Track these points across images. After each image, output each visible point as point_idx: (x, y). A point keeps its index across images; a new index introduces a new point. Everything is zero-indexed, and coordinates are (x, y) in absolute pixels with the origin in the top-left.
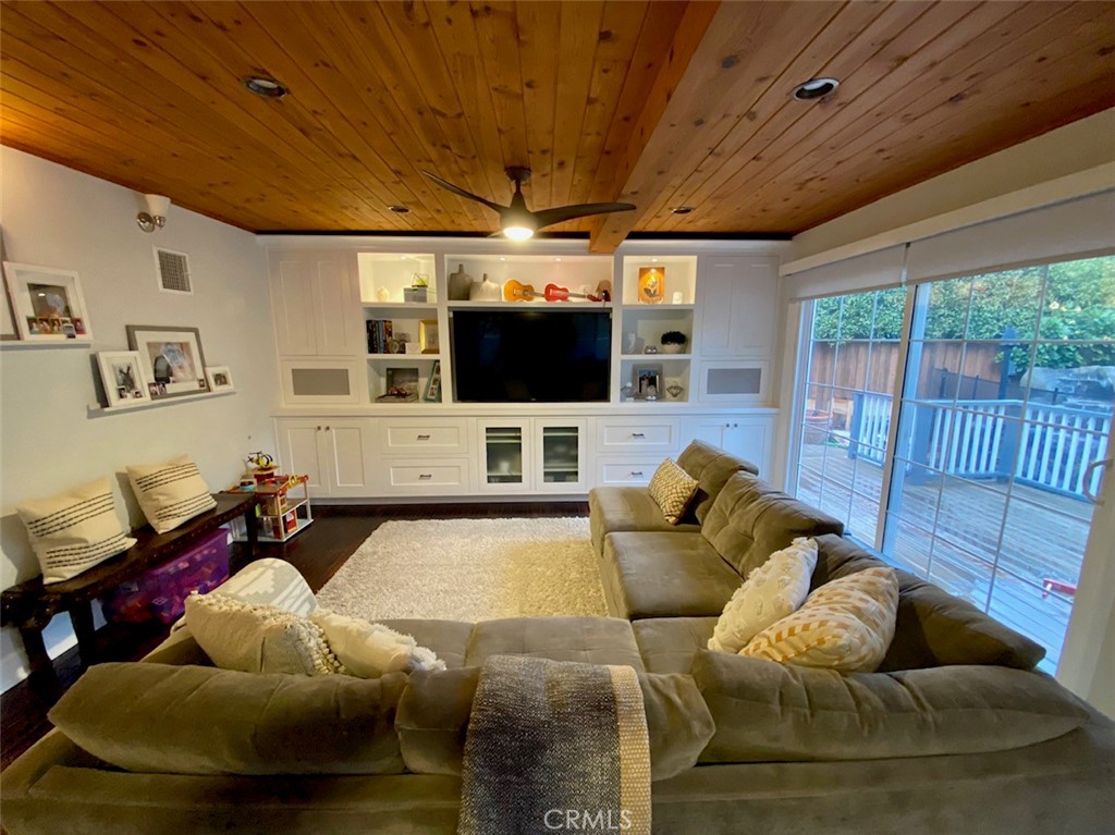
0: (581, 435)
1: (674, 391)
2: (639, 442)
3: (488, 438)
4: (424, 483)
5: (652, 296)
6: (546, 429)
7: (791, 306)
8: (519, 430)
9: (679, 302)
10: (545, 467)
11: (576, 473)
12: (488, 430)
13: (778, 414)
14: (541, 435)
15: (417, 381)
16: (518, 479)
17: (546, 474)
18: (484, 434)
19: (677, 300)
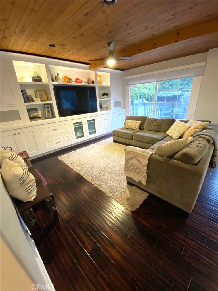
0: (95, 121)
1: (106, 108)
2: (106, 121)
3: (74, 126)
4: (58, 144)
5: (100, 83)
6: (88, 121)
7: (126, 87)
8: (81, 122)
9: (105, 85)
10: (89, 131)
11: (95, 131)
12: (74, 124)
13: (126, 110)
14: (87, 123)
15: (38, 112)
16: (83, 136)
17: (89, 133)
18: (73, 125)
19: (104, 84)
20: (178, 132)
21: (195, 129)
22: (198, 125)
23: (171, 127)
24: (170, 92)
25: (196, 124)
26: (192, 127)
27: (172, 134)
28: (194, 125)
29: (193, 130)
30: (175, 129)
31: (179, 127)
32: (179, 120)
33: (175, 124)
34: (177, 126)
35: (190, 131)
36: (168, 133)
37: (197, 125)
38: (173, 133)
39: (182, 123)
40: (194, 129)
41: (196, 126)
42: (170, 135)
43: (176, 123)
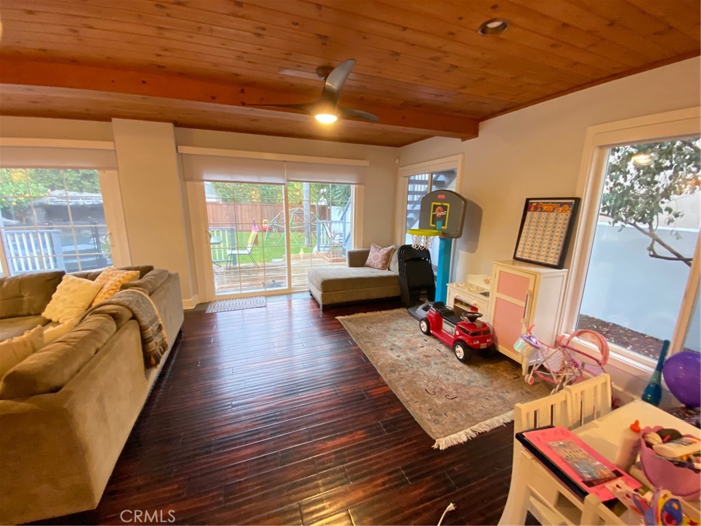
20: (73, 305)
21: (112, 290)
22: (118, 279)
23: (54, 296)
24: (85, 194)
25: (114, 278)
26: (106, 286)
27: (59, 315)
28: (110, 282)
29: (109, 294)
30: (65, 300)
31: (75, 291)
32: (75, 275)
33: (61, 286)
34: (67, 290)
35: (102, 298)
36: (47, 314)
37: (115, 280)
38: (61, 312)
39: (79, 282)
40: (111, 292)
41: (113, 282)
42: (54, 319)
43: (66, 284)
